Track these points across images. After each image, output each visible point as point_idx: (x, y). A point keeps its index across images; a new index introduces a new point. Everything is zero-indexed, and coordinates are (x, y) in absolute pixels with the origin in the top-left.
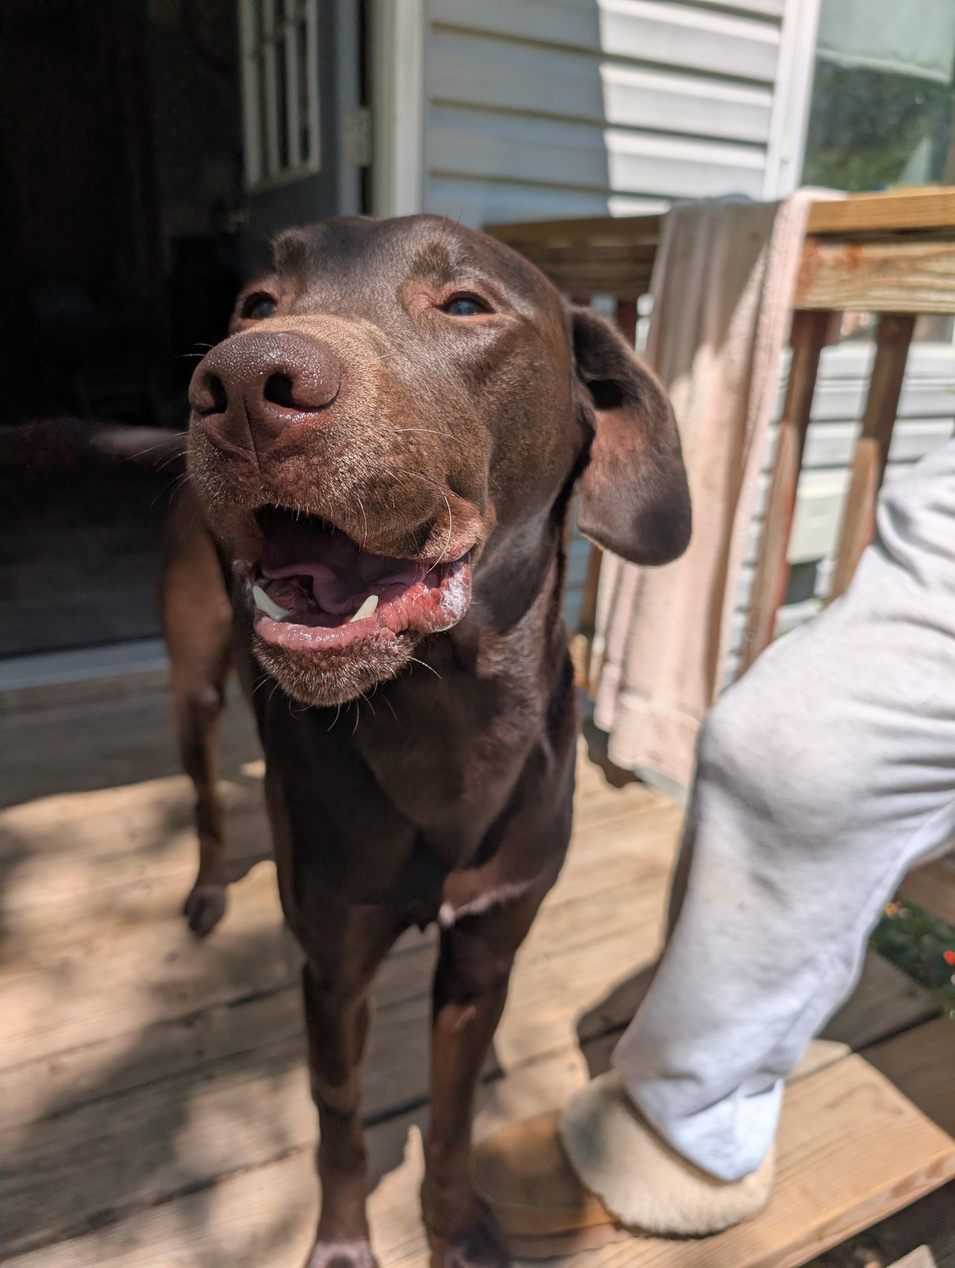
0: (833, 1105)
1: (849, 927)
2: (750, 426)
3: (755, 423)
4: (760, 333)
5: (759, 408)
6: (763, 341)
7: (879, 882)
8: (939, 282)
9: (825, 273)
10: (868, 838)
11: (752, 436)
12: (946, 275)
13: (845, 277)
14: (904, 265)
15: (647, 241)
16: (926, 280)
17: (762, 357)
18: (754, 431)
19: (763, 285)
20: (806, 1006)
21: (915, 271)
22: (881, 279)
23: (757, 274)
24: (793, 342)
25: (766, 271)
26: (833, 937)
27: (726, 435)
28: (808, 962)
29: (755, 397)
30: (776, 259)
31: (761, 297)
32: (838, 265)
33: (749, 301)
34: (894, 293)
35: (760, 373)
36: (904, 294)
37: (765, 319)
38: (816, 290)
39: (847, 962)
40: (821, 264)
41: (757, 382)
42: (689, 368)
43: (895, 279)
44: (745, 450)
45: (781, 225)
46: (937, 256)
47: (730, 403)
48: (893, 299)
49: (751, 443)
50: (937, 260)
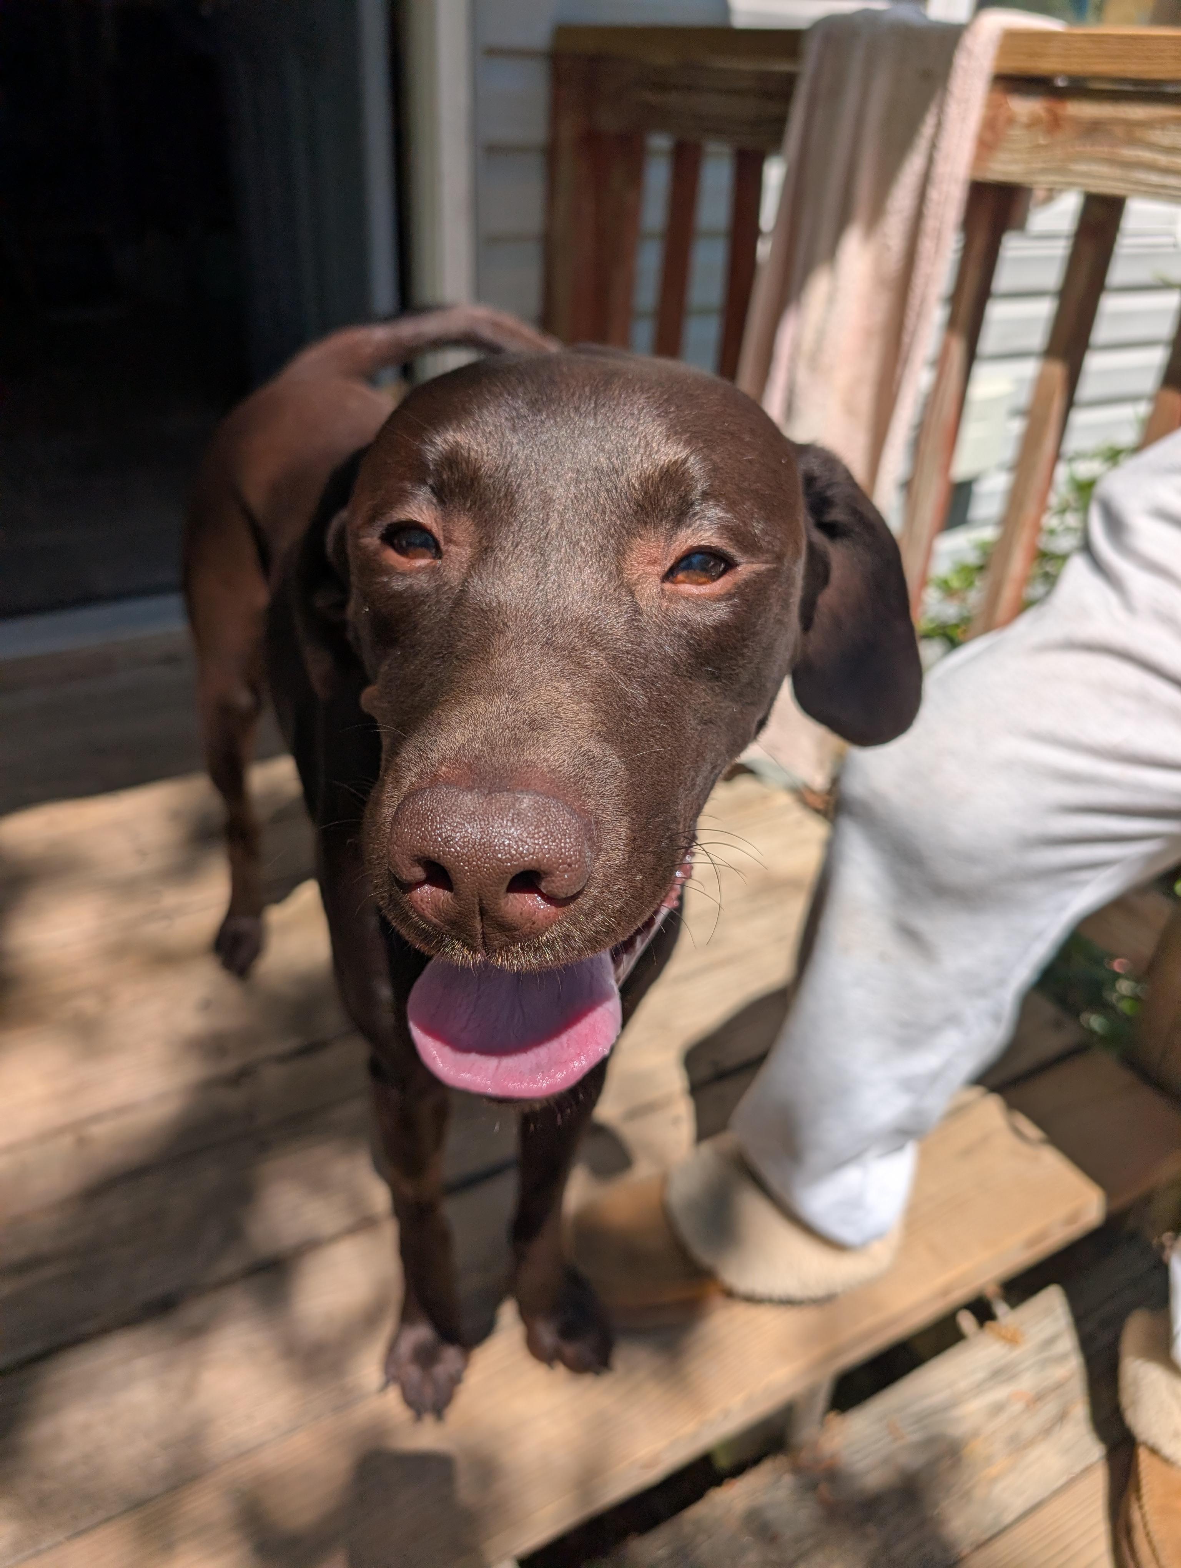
0: (967, 1152)
1: (1001, 982)
2: (906, 339)
3: (914, 333)
4: (925, 211)
5: (919, 315)
6: (930, 224)
7: (1039, 935)
8: (1163, 159)
9: (1016, 132)
10: (1034, 890)
11: (908, 352)
12: (1171, 150)
13: (1042, 141)
14: (1119, 131)
15: (783, 67)
16: (1146, 155)
17: (926, 245)
18: (911, 344)
19: (933, 146)
20: (947, 1065)
21: (1133, 142)
22: (1089, 149)
23: (927, 129)
24: (968, 225)
25: (939, 125)
26: (982, 993)
27: (876, 346)
28: (953, 1020)
29: (914, 300)
30: (953, 110)
31: (930, 161)
32: (1033, 123)
33: (914, 165)
34: (1104, 170)
35: (923, 268)
36: (1118, 172)
37: (934, 194)
38: (1003, 156)
39: (996, 1018)
40: (1011, 121)
41: (919, 280)
42: (832, 253)
43: (1106, 149)
44: (899, 371)
45: (961, 61)
46: (1162, 123)
47: (883, 303)
48: (1102, 177)
49: (906, 361)
50: (1163, 129)
